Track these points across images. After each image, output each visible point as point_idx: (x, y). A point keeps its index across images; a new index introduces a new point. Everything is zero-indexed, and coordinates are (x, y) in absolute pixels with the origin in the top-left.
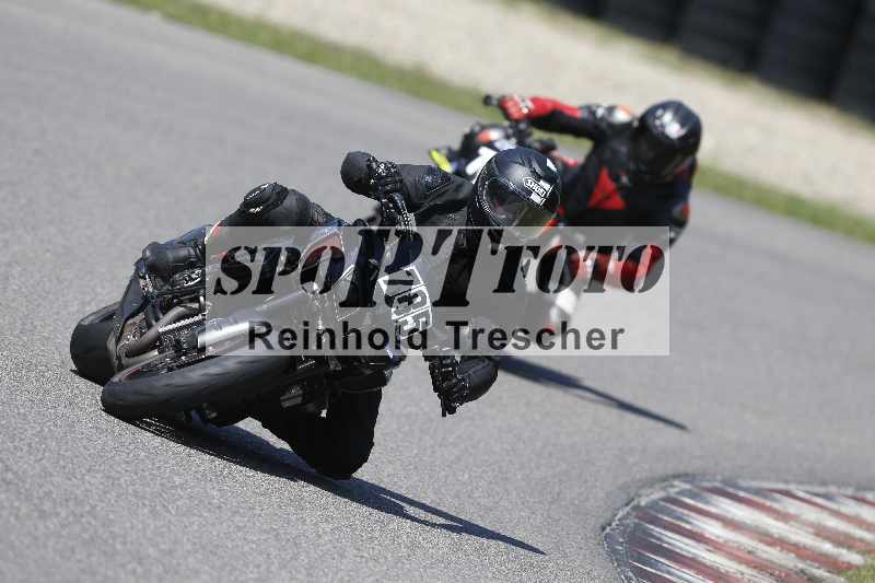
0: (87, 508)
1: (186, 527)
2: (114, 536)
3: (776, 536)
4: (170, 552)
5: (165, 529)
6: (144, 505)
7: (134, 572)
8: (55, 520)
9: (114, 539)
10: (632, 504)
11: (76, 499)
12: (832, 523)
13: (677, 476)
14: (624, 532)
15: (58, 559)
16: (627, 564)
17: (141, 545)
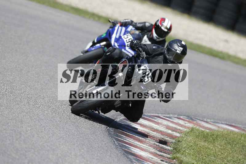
16: (113, 137)
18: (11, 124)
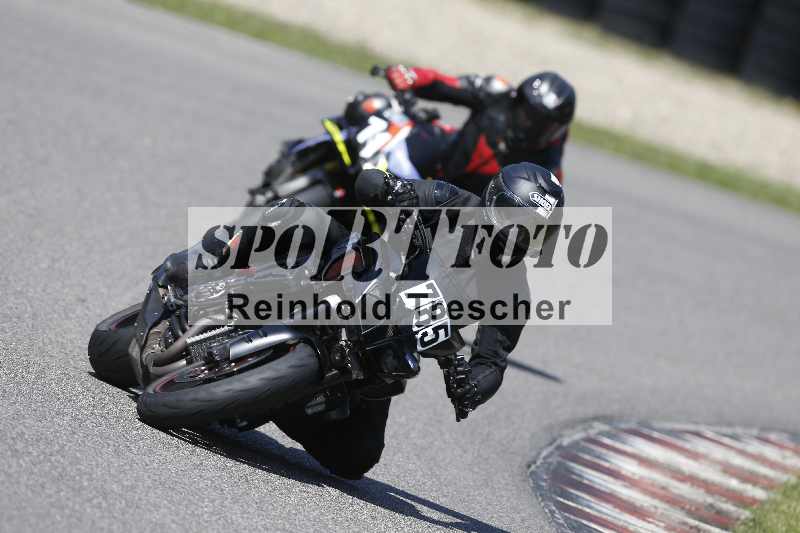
0: (57, 447)
1: (147, 465)
2: (81, 473)
3: (687, 473)
4: (133, 488)
5: (128, 467)
6: (109, 445)
7: (99, 506)
8: (27, 459)
9: (80, 475)
10: (555, 444)
11: (46, 439)
12: (738, 461)
13: (596, 418)
14: (548, 469)
15: (30, 494)
16: (551, 499)
17: (105, 481)
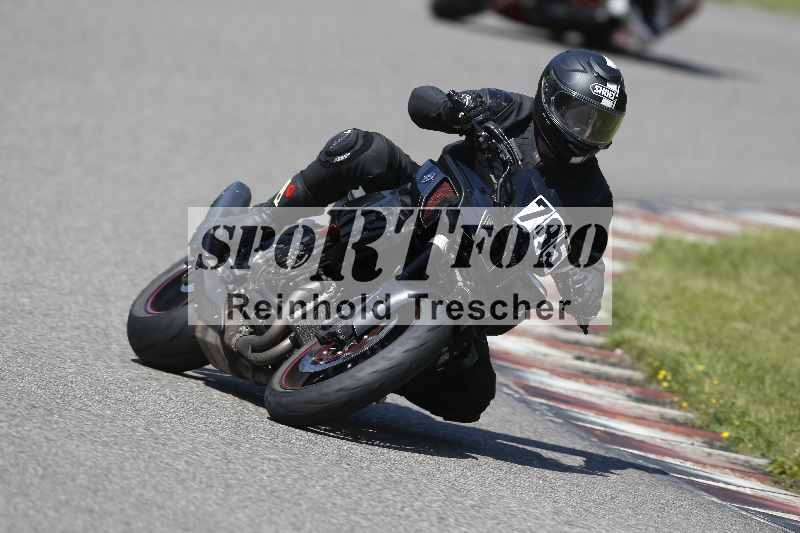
18: (71, 309)
